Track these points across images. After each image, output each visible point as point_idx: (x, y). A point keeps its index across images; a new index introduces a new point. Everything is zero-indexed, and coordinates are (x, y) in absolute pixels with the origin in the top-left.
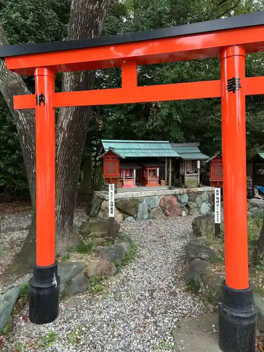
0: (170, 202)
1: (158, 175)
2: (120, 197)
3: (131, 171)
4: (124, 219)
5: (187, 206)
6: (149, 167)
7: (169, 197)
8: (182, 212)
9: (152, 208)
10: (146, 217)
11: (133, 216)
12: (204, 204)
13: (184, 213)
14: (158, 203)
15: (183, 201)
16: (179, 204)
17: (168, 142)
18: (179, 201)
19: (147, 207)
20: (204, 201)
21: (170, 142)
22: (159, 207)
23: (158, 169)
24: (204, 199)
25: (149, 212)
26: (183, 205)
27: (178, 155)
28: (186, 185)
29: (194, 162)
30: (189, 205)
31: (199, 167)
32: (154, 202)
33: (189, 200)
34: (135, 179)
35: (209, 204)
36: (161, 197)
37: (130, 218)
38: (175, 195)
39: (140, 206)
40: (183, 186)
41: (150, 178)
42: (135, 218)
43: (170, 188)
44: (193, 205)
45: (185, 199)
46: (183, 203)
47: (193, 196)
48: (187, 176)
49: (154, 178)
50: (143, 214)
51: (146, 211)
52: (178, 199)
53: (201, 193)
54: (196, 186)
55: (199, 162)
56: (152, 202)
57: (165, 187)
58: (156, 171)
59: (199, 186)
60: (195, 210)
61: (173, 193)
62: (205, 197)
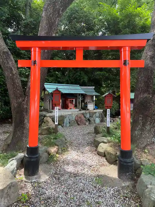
0: (80, 118)
1: (74, 103)
5: (89, 120)
6: (70, 99)
7: (80, 115)
9: (71, 121)
10: (68, 125)
11: (61, 125)
13: (87, 123)
15: (87, 117)
16: (85, 119)
17: (79, 85)
18: (85, 117)
19: (69, 120)
20: (97, 117)
21: (80, 86)
22: (75, 120)
24: (97, 116)
25: (70, 123)
27: (85, 93)
28: (88, 108)
29: (92, 97)
31: (94, 99)
32: (72, 118)
33: (90, 117)
34: (61, 105)
35: (99, 119)
36: (76, 115)
39: (65, 120)
40: (87, 109)
41: (70, 105)
42: (62, 127)
43: (80, 110)
44: (91, 119)
45: (88, 116)
46: (87, 118)
47: (92, 114)
48: (89, 104)
49: (72, 105)
50: (66, 124)
51: (68, 122)
52: (84, 116)
53: (95, 113)
54: (93, 109)
55: (94, 97)
56: (71, 118)
57: (77, 110)
58: (73, 101)
59: (94, 109)
60: (93, 121)
61: (82, 113)
62: (97, 115)
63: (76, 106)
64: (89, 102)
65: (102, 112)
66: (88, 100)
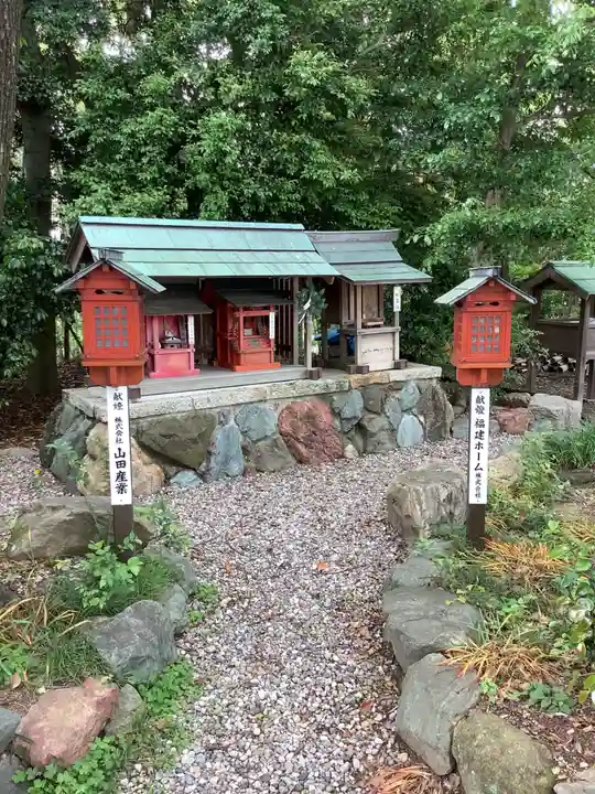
0: (310, 417)
1: (272, 336)
2: (152, 411)
3: (179, 323)
4: (166, 481)
5: (360, 427)
6: (245, 309)
7: (307, 404)
8: (343, 448)
9: (255, 442)
10: (236, 468)
11: (194, 469)
12: (407, 418)
13: (350, 450)
14: (271, 426)
15: (347, 413)
16: (337, 422)
17: (300, 226)
18: (336, 413)
19: (241, 437)
20: (407, 411)
21: (306, 229)
22: (277, 435)
23: (272, 316)
24: (407, 404)
25: (245, 450)
26: (348, 426)
27: (334, 271)
28: (360, 362)
29: (383, 292)
30: (365, 423)
31: (397, 307)
32: (262, 421)
33: (366, 409)
34: (192, 350)
35: (422, 419)
36: (283, 405)
37: (187, 477)
38: (324, 396)
39: (218, 435)
40: (352, 367)
41: (248, 346)
42: (202, 476)
43: (311, 376)
44: (376, 424)
45: (353, 406)
46: (348, 420)
47: (378, 396)
48: (364, 336)
49: (259, 345)
50: (226, 461)
51: (236, 450)
52: (333, 410)
53: (397, 386)
54: (390, 364)
55: (398, 291)
56: (253, 422)
57: (292, 372)
58: (266, 320)
59: (397, 367)
60: (383, 436)
61: (318, 391)
62: (409, 395)
63: (285, 351)
64: (364, 327)
65: (435, 381)
66: (357, 312)
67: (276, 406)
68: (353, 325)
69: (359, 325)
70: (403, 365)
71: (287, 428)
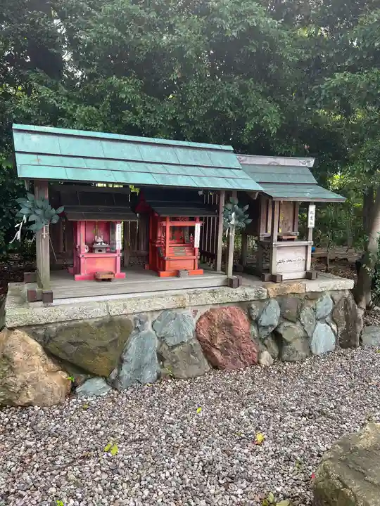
1: (197, 244)
2: (63, 316)
3: (109, 228)
4: (72, 391)
5: (276, 336)
6: (172, 219)
7: (226, 312)
8: (260, 353)
9: (173, 347)
10: (149, 375)
11: (103, 377)
12: (321, 327)
13: (266, 358)
14: (190, 331)
15: (264, 321)
16: (254, 330)
17: (230, 148)
18: (255, 322)
19: (157, 342)
20: (322, 319)
21: (235, 152)
22: (195, 342)
23: (198, 227)
24: (320, 313)
25: (161, 358)
26: (264, 333)
27: (260, 188)
28: (274, 272)
30: (281, 331)
31: (311, 223)
32: (180, 327)
33: (284, 317)
34: (119, 255)
35: (334, 327)
36: (202, 311)
37: (97, 386)
38: (245, 305)
39: (133, 343)
40: (267, 276)
41: (174, 253)
42: (113, 384)
43: (230, 284)
44: (291, 332)
45: (271, 316)
46: (265, 327)
47: (293, 308)
48: (279, 248)
49: (183, 252)
50: (140, 368)
51: (150, 356)
52: (250, 317)
53: (314, 296)
54: (301, 274)
55: (312, 209)
56: (171, 328)
57: (215, 280)
58: (192, 230)
59: (308, 276)
60: (297, 345)
61: (237, 299)
62: (325, 306)
63: (207, 259)
64: (280, 239)
65: (347, 293)
66: (275, 226)
67: (195, 312)
68: (271, 238)
69: (275, 238)
70: (314, 276)
71: (204, 335)
